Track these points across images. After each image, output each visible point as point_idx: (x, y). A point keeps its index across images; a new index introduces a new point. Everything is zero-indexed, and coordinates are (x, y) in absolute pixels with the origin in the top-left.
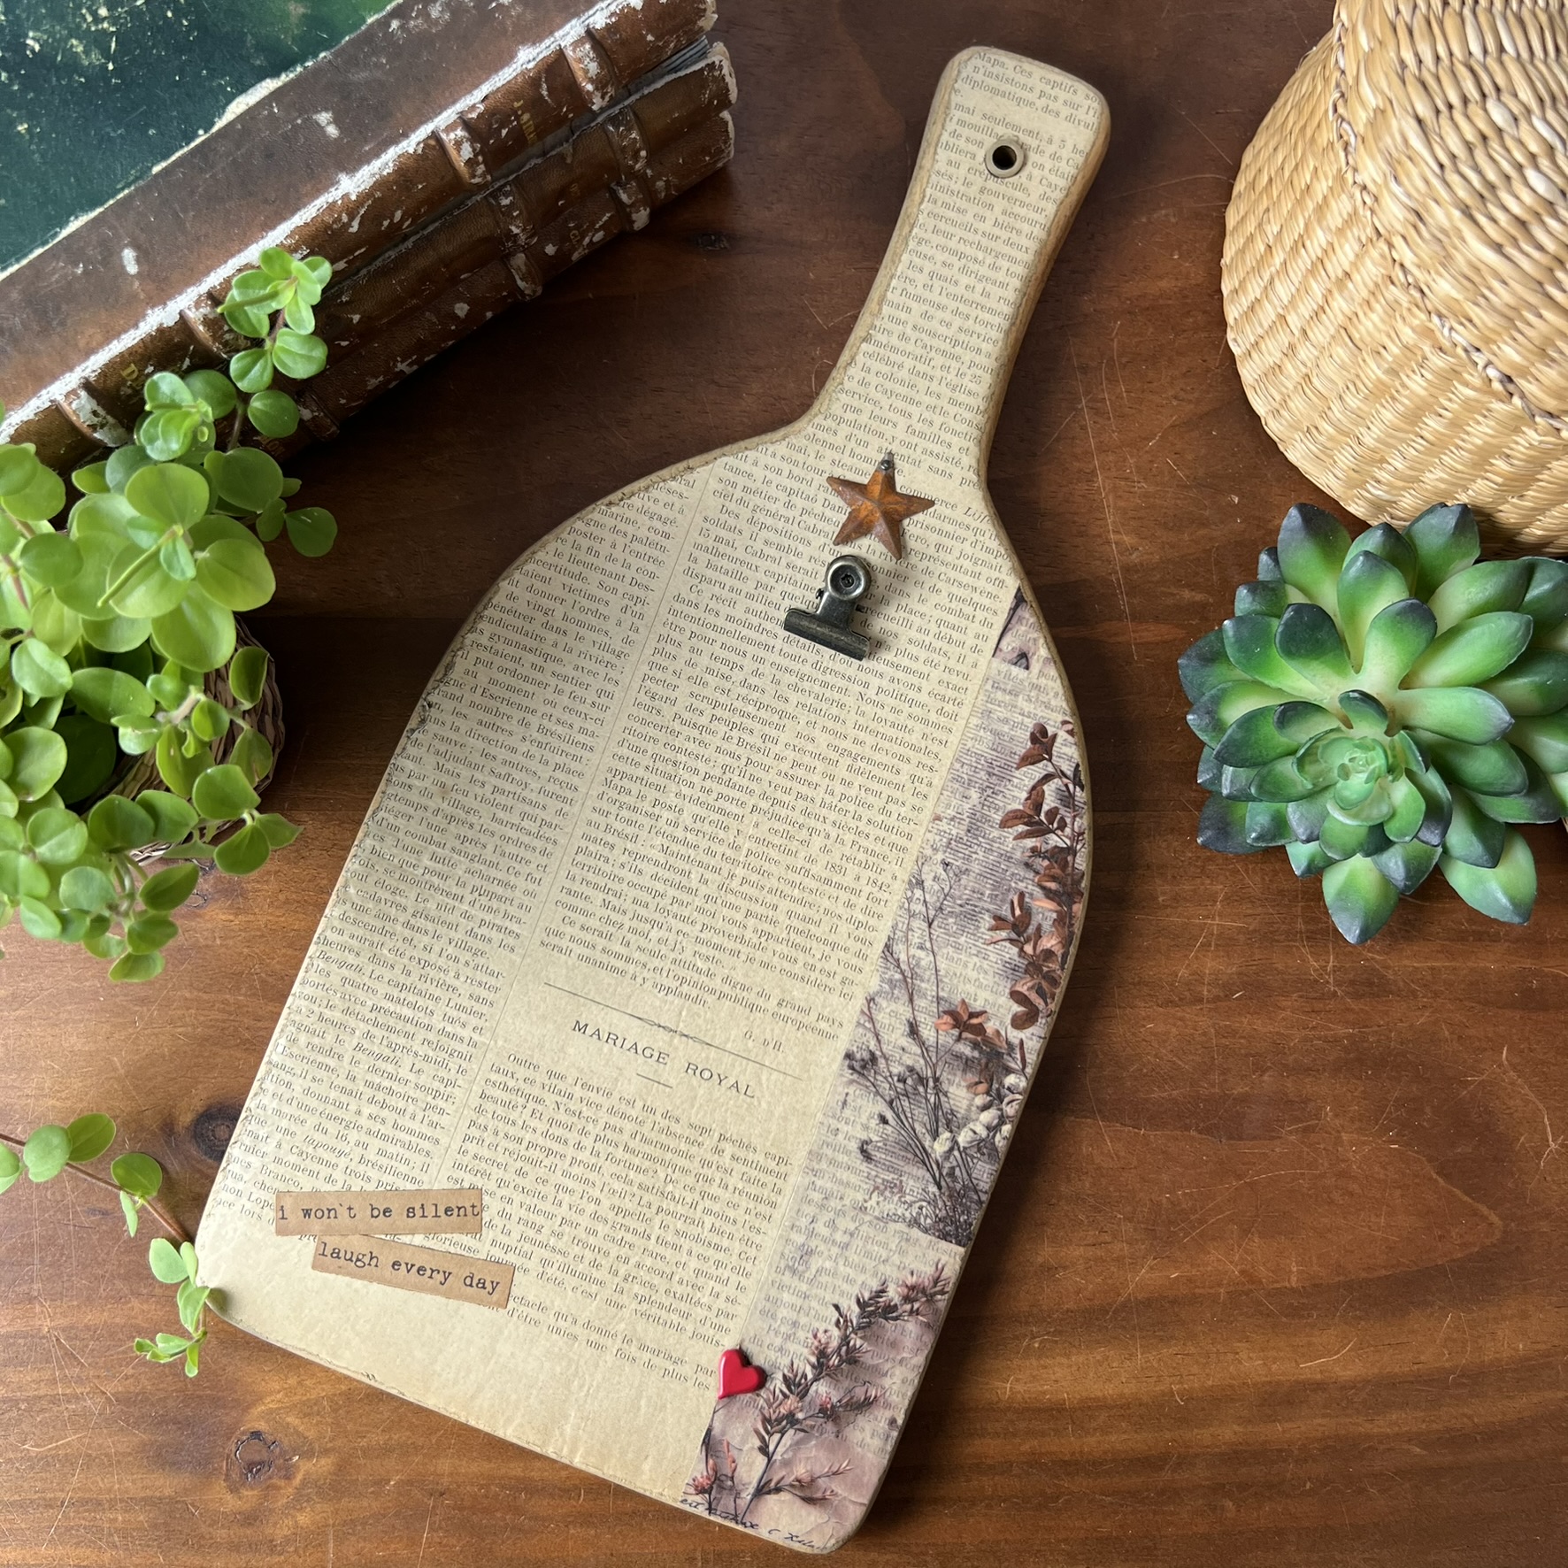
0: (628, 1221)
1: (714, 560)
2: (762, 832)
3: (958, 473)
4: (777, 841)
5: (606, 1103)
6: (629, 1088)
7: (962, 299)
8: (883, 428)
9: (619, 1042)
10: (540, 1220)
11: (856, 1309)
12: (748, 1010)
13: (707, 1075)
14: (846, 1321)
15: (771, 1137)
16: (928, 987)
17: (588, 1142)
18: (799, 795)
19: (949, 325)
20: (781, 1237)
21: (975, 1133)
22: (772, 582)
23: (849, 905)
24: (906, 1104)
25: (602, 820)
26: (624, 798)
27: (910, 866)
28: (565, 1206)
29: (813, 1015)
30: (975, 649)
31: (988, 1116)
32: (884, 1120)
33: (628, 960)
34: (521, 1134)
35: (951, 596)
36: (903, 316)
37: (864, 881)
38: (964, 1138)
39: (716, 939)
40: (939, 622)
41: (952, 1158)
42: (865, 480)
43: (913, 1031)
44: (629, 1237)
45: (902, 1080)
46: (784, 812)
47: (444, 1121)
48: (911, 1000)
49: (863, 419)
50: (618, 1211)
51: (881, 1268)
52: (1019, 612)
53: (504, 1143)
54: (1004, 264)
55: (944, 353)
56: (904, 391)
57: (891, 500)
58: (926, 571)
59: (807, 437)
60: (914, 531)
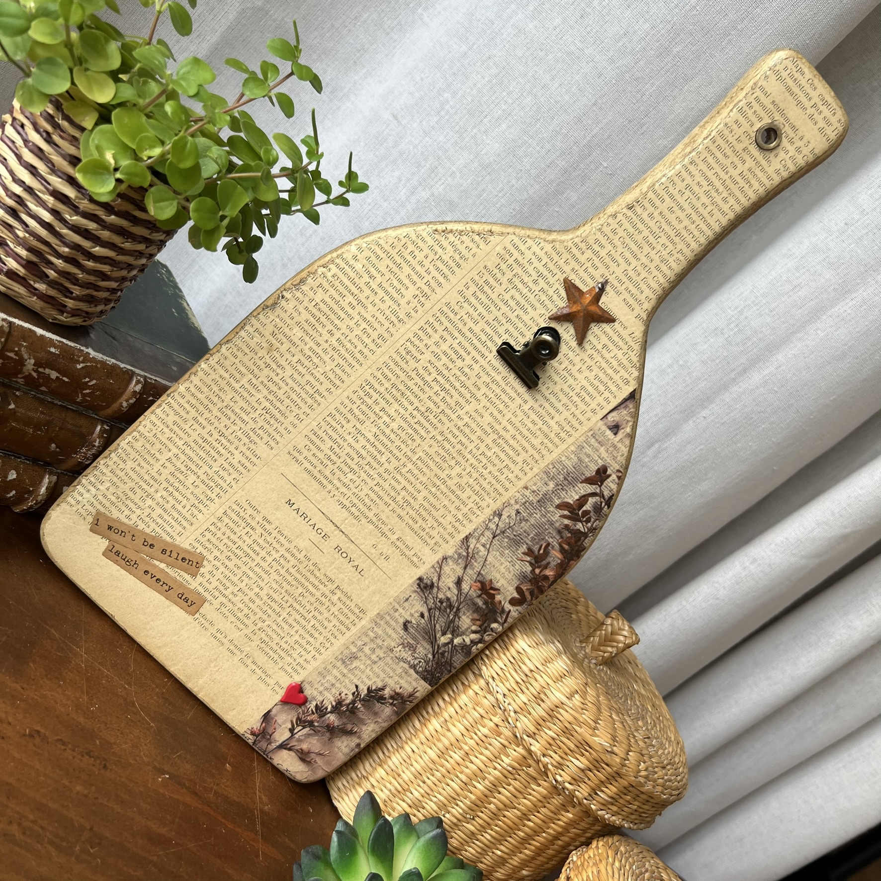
0: (272, 604)
1: (479, 293)
2: (431, 451)
3: (638, 310)
4: (437, 459)
5: (287, 545)
6: (302, 544)
7: (696, 211)
8: (611, 264)
9: (307, 520)
10: (228, 584)
11: (366, 692)
12: (381, 535)
13: (344, 555)
14: (358, 694)
15: (362, 598)
16: (477, 566)
17: (269, 559)
18: (460, 442)
19: (680, 221)
20: (345, 644)
21: (464, 641)
22: (504, 321)
23: (458, 509)
24: (437, 613)
25: (350, 405)
26: (366, 399)
27: (498, 505)
28: (244, 584)
29: (412, 552)
30: (594, 411)
31: (474, 636)
32: (422, 615)
33: (330, 482)
34: (237, 540)
35: (596, 377)
36: (658, 203)
37: (471, 500)
38: (457, 641)
39: (381, 493)
40: (583, 387)
41: (446, 647)
42: (585, 289)
43: (459, 582)
44: (269, 611)
45: (441, 602)
46: (448, 446)
47: (200, 516)
48: (465, 568)
49: (603, 253)
50: (270, 597)
51: (387, 679)
52: (628, 403)
53: (226, 541)
54: (732, 201)
55: (668, 237)
56: (634, 248)
57: (593, 308)
58: (591, 357)
59: (566, 247)
60: (596, 331)
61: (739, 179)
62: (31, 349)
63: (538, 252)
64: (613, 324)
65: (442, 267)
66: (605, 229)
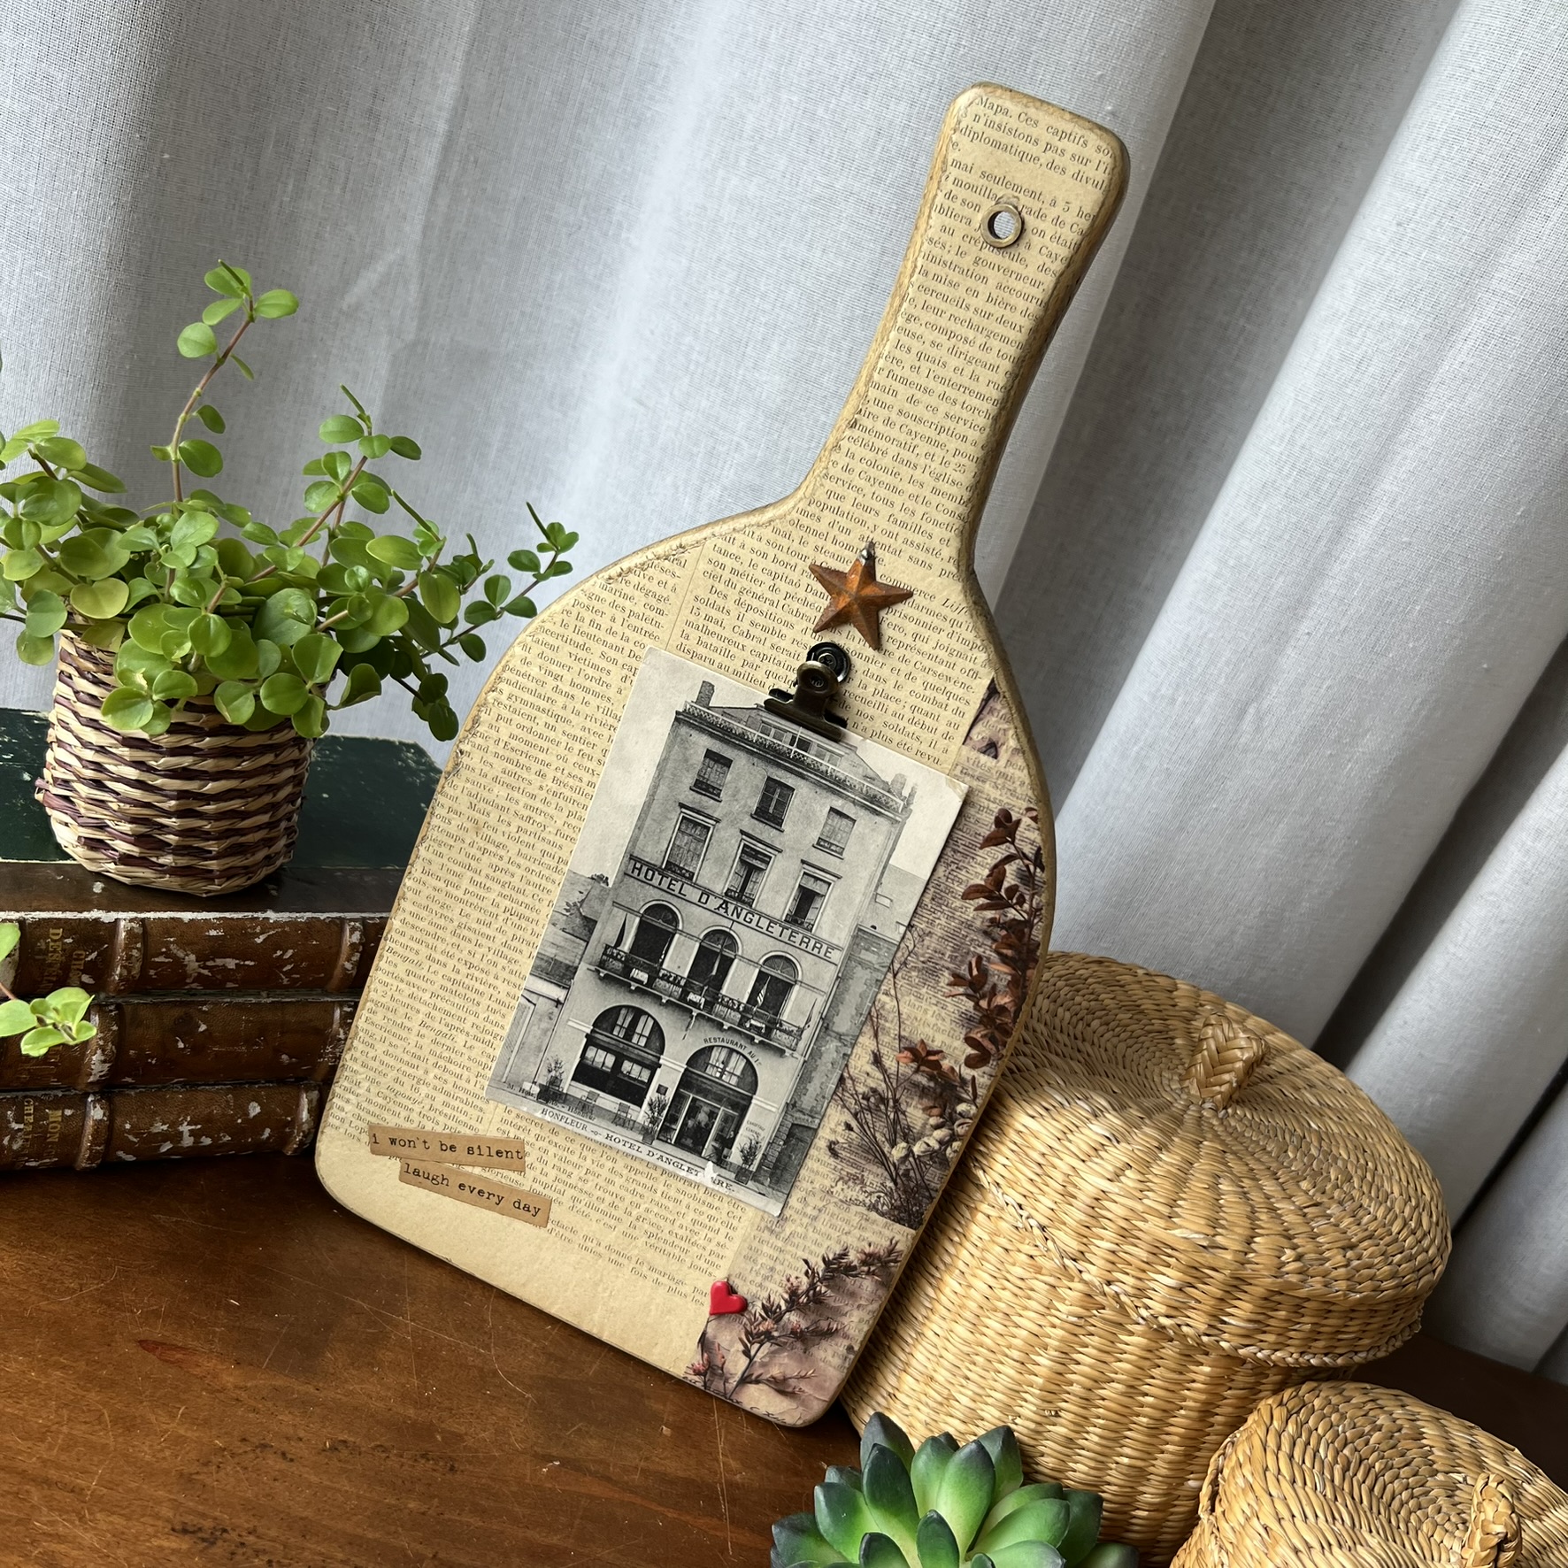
0: (638, 1177)
1: (705, 638)
3: (938, 564)
7: (950, 384)
8: (866, 516)
11: (823, 1266)
14: (813, 1273)
16: (891, 1026)
19: (935, 410)
21: (928, 1145)
22: (757, 662)
24: (869, 1117)
28: (589, 1161)
30: (946, 736)
31: (939, 1134)
32: (849, 1127)
35: (926, 685)
36: (889, 399)
38: (918, 1149)
40: (914, 709)
41: (907, 1163)
42: (846, 568)
43: (877, 1060)
44: (639, 1189)
45: (866, 1098)
48: (876, 1035)
49: (846, 506)
50: (631, 1167)
51: (844, 1238)
52: (991, 703)
54: (995, 344)
55: (929, 440)
56: (887, 479)
57: (869, 591)
58: (903, 659)
59: (792, 523)
60: (891, 620)
61: (990, 308)
62: (184, 944)
63: (757, 545)
64: (911, 600)
65: (639, 623)
66: (832, 471)
